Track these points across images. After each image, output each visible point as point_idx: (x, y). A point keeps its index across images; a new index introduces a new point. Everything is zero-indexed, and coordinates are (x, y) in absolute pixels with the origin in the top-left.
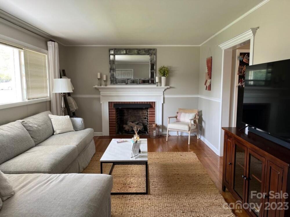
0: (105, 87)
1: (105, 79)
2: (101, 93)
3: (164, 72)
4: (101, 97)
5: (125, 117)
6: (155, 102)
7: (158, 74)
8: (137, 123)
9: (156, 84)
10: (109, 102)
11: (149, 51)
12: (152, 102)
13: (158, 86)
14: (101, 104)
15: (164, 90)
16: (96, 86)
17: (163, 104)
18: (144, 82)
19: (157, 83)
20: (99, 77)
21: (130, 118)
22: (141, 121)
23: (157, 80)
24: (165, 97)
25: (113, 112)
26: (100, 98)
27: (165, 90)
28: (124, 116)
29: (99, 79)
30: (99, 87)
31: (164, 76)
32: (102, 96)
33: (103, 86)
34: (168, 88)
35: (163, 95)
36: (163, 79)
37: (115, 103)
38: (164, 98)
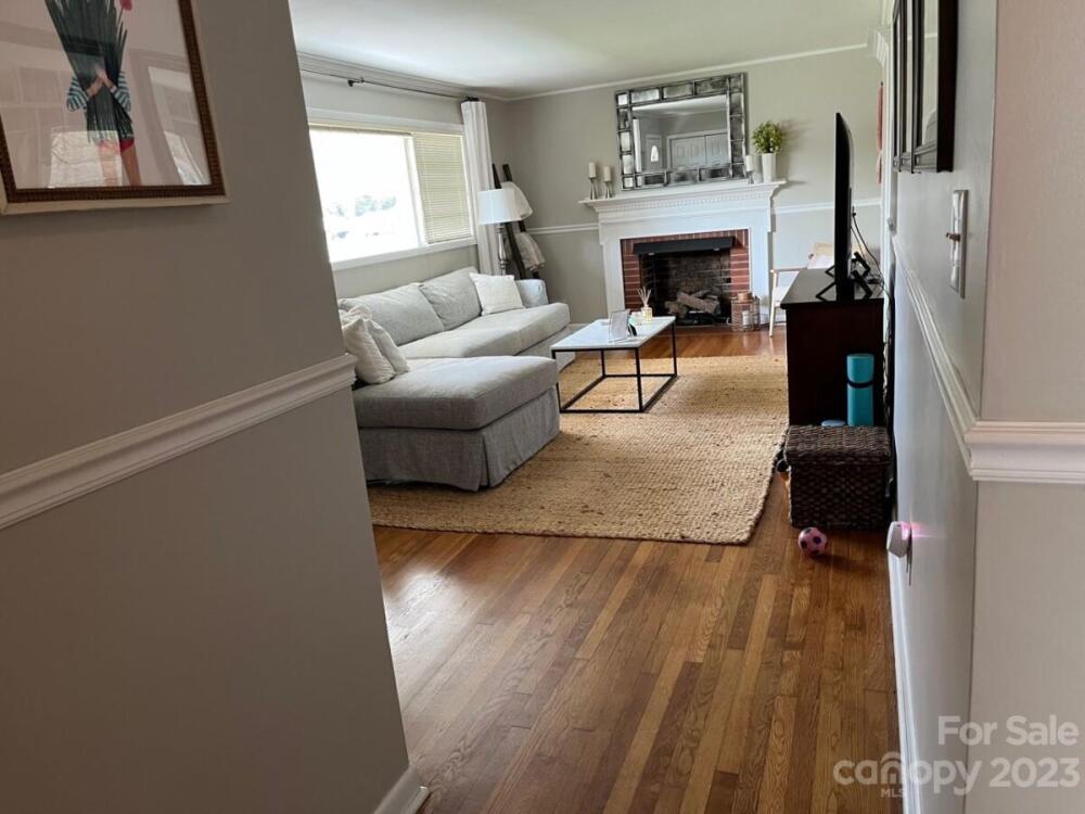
0: (609, 199)
1: (607, 177)
2: (600, 216)
3: (767, 139)
4: (600, 227)
5: (672, 282)
6: (746, 231)
7: (753, 148)
8: (700, 293)
9: (747, 176)
10: (622, 241)
11: (724, 81)
12: (740, 231)
13: (752, 182)
14: (602, 247)
15: (772, 192)
16: (588, 200)
17: (770, 235)
18: (715, 174)
19: (751, 173)
20: (592, 174)
21: (683, 284)
22: (717, 290)
23: (749, 163)
24: (777, 213)
25: (634, 266)
26: (597, 231)
27: (776, 192)
28: (668, 277)
29: (592, 179)
30: (594, 200)
31: (769, 152)
32: (603, 224)
33: (603, 199)
34: (782, 187)
35: (771, 206)
36: (767, 158)
37: (638, 242)
38: (773, 217)
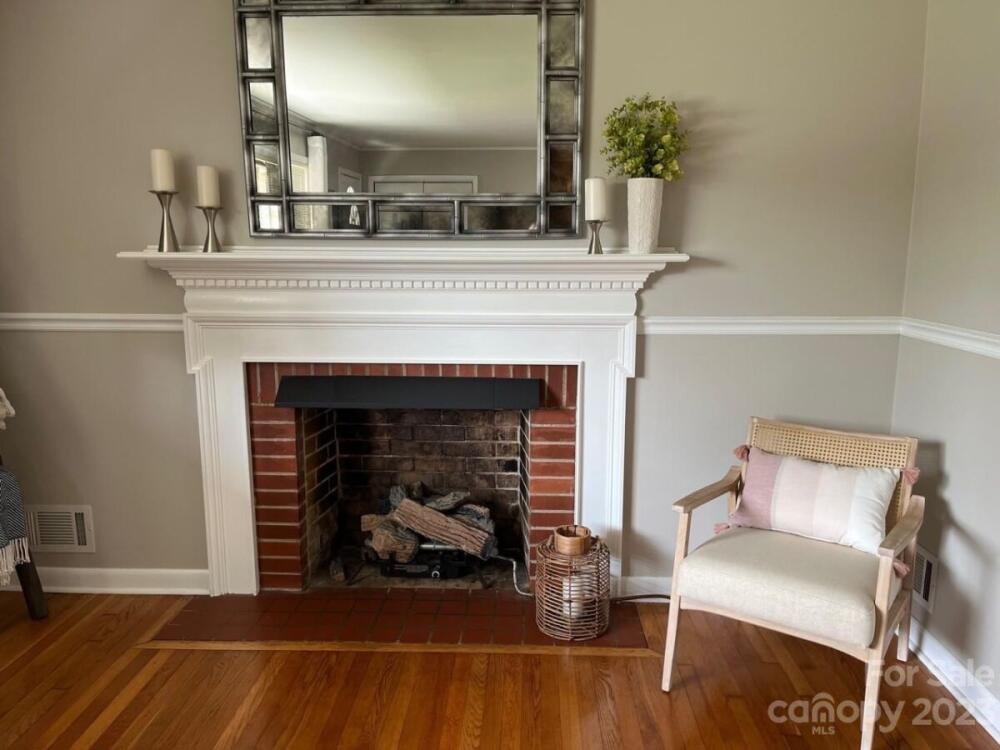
0: (211, 255)
2: (189, 297)
4: (189, 329)
6: (573, 369)
7: (599, 160)
9: (583, 235)
10: (249, 367)
12: (556, 369)
13: (599, 251)
14: (194, 375)
15: (644, 277)
16: (151, 253)
17: (631, 384)
18: (500, 220)
19: (595, 224)
20: (163, 181)
23: (594, 202)
24: (652, 329)
25: (281, 431)
26: (181, 333)
27: (653, 279)
30: (166, 254)
31: (648, 173)
32: (197, 320)
33: (198, 254)
34: (672, 268)
35: (637, 313)
37: (293, 373)
38: (641, 340)
